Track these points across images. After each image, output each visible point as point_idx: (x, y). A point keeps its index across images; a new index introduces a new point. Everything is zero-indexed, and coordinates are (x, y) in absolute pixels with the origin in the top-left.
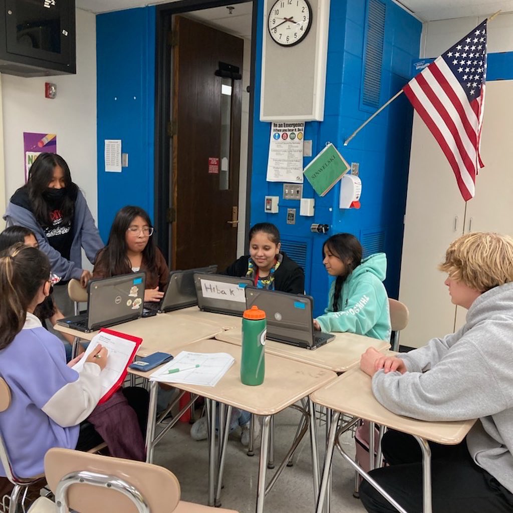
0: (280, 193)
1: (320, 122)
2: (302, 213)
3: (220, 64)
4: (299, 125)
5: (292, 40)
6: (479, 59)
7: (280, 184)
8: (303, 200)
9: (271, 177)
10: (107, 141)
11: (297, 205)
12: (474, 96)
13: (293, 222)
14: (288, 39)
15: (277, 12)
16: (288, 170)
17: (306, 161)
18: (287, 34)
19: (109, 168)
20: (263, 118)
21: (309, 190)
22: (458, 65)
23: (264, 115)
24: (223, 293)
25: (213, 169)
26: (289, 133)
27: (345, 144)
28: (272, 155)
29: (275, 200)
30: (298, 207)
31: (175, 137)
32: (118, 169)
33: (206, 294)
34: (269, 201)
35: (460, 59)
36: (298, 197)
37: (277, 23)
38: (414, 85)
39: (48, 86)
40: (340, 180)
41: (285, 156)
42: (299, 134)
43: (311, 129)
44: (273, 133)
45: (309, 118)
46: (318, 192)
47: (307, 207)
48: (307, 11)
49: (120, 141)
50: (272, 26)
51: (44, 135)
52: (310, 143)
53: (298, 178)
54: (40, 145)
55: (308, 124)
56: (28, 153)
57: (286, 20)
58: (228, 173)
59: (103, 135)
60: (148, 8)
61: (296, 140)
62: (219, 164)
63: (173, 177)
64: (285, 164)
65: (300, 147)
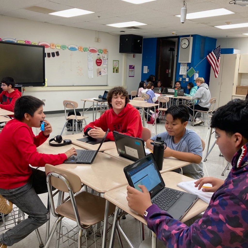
0: (182, 77)
1: (190, 63)
2: (186, 81)
3: (170, 48)
4: (186, 63)
5: (185, 47)
6: (219, 52)
7: (182, 75)
8: (186, 78)
9: (180, 74)
10: (144, 66)
11: (185, 79)
12: (218, 59)
13: (184, 83)
14: (184, 47)
15: (182, 42)
16: (184, 72)
17: (187, 70)
18: (184, 46)
19: (144, 72)
20: (179, 62)
21: (188, 76)
22: (216, 53)
23: (179, 61)
24: (171, 91)
25: (167, 72)
26: (184, 65)
27: (195, 67)
28: (181, 69)
29: (181, 78)
30: (185, 80)
31: (160, 65)
32: (147, 73)
33: (169, 91)
34: (180, 79)
35: (216, 52)
36: (185, 78)
37: (183, 44)
38: (208, 56)
39: (134, 55)
40: (194, 74)
41: (183, 69)
42: (186, 65)
43: (189, 64)
44: (181, 65)
45: (188, 62)
46: (189, 76)
47: (187, 80)
48: (188, 42)
49: (147, 66)
50: (181, 44)
51: (132, 66)
52: (188, 67)
53: (186, 74)
54: (132, 68)
55: (188, 63)
56: (130, 69)
57: (184, 44)
58: (170, 73)
59: (143, 65)
60: (155, 38)
61: (186, 66)
62: (169, 71)
63: (159, 74)
64: (183, 71)
65: (186, 68)
